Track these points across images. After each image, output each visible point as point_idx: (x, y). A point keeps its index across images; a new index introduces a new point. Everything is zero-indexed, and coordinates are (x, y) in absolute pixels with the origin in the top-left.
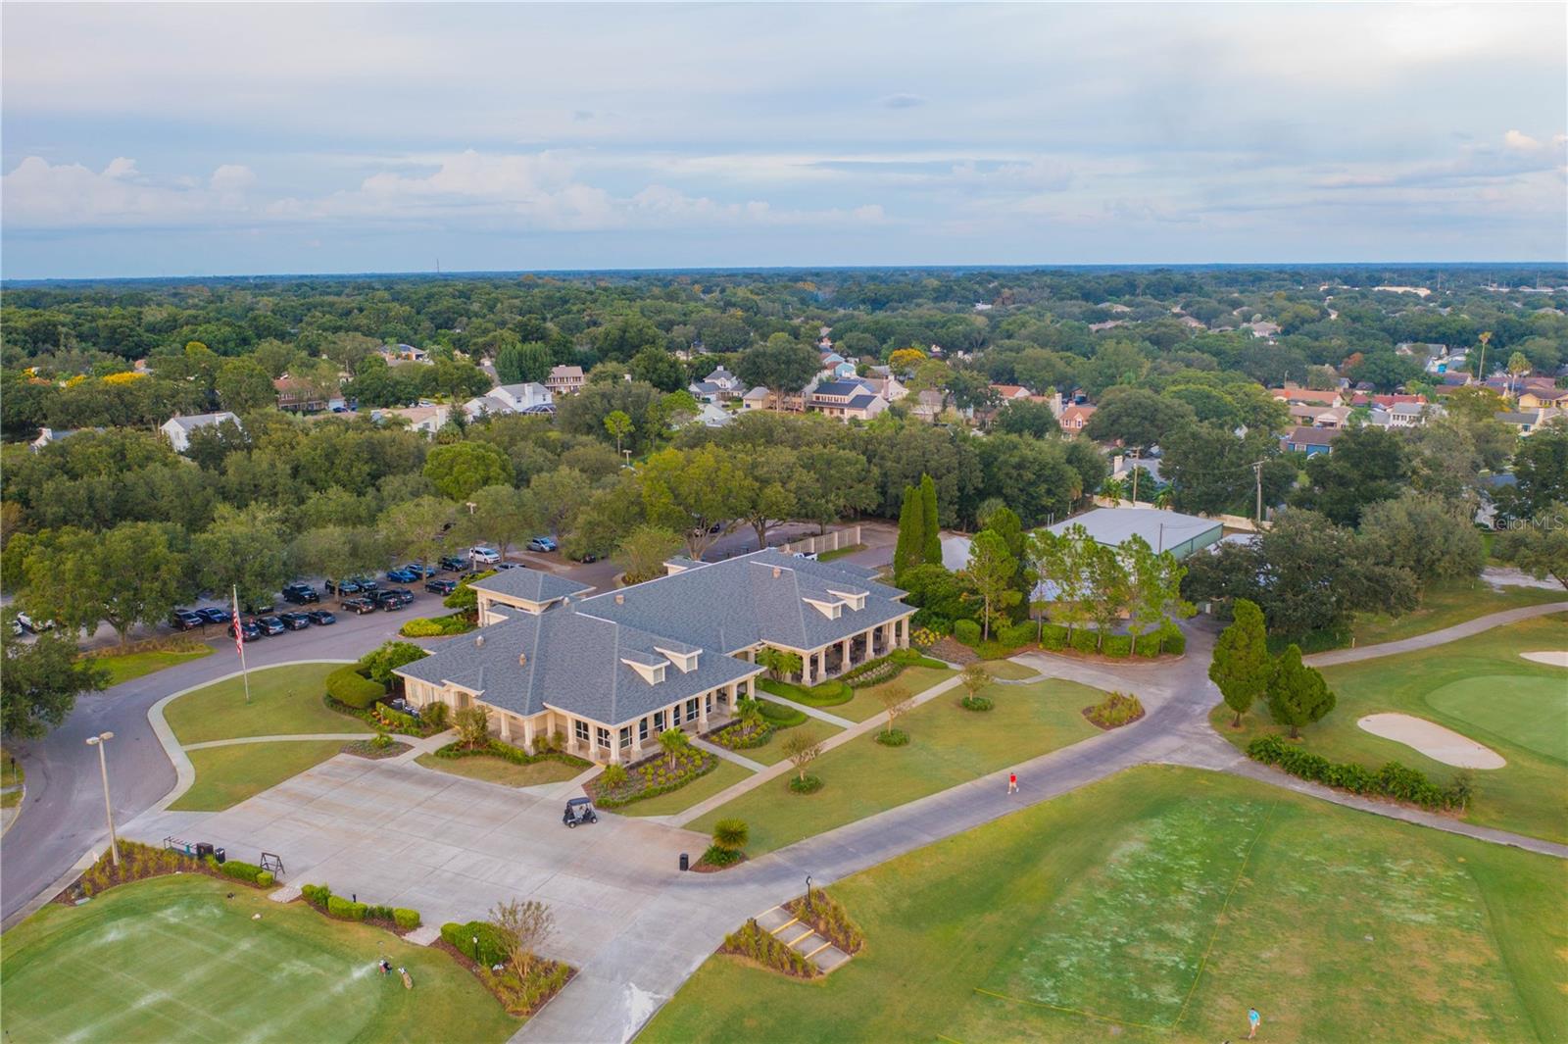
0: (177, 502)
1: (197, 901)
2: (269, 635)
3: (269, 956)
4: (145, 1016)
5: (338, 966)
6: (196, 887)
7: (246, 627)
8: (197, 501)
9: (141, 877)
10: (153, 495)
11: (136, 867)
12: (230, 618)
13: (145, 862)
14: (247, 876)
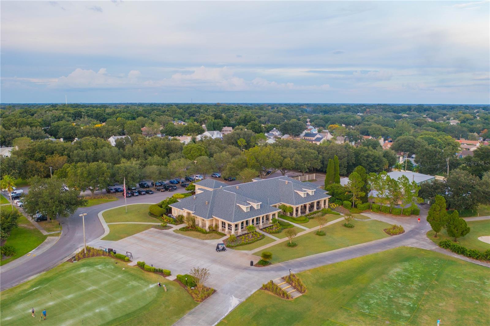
0: (111, 158)
1: (107, 264)
2: (134, 196)
3: (126, 280)
4: (90, 293)
5: (146, 284)
6: (107, 260)
7: (127, 193)
8: (117, 158)
9: (92, 256)
10: (104, 156)
11: (91, 253)
12: (123, 191)
13: (93, 253)
14: (122, 258)
